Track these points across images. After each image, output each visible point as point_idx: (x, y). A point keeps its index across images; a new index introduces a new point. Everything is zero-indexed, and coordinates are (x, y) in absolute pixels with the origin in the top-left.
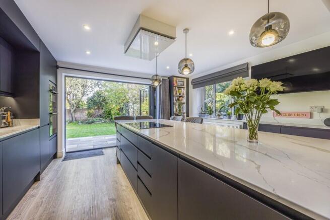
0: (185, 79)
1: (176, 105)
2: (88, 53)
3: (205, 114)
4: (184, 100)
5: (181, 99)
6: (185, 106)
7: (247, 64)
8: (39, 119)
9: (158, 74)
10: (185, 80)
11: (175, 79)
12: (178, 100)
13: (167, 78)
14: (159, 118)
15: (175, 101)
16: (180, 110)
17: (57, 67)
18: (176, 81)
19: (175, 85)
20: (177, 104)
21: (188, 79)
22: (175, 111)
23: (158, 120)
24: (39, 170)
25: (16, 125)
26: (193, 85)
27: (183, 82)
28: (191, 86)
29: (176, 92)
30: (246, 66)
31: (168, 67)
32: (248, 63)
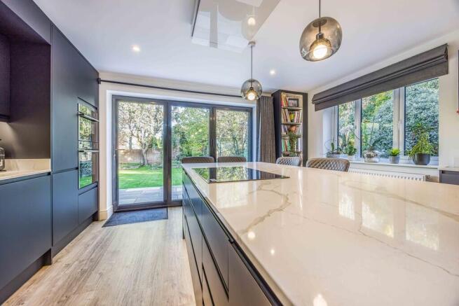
0: (301, 96)
1: (285, 139)
2: (136, 49)
3: (338, 153)
4: (299, 131)
5: (293, 128)
6: (300, 141)
7: (445, 47)
8: (50, 160)
9: (254, 78)
10: (301, 98)
11: (284, 95)
12: (289, 130)
13: (270, 95)
14: (257, 161)
15: (283, 133)
16: (292, 148)
17: (99, 81)
18: (286, 99)
19: (284, 105)
20: (288, 138)
21: (305, 96)
22: (283, 149)
23: (255, 163)
24: (50, 247)
25: (10, 169)
26: (316, 104)
27: (298, 100)
28: (311, 107)
29: (285, 117)
30: (442, 52)
31: (272, 72)
32: (446, 44)
